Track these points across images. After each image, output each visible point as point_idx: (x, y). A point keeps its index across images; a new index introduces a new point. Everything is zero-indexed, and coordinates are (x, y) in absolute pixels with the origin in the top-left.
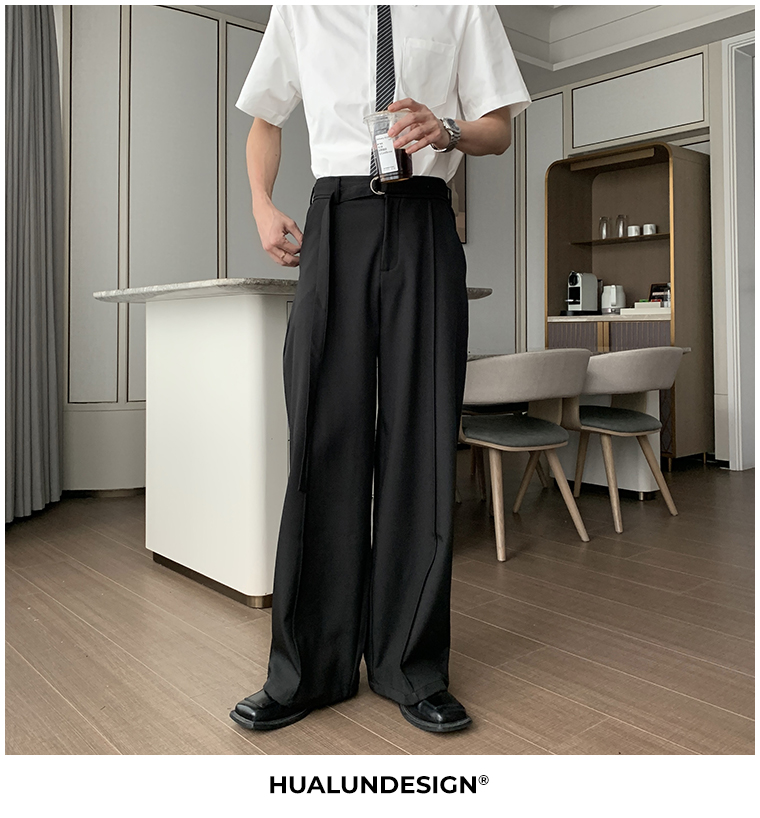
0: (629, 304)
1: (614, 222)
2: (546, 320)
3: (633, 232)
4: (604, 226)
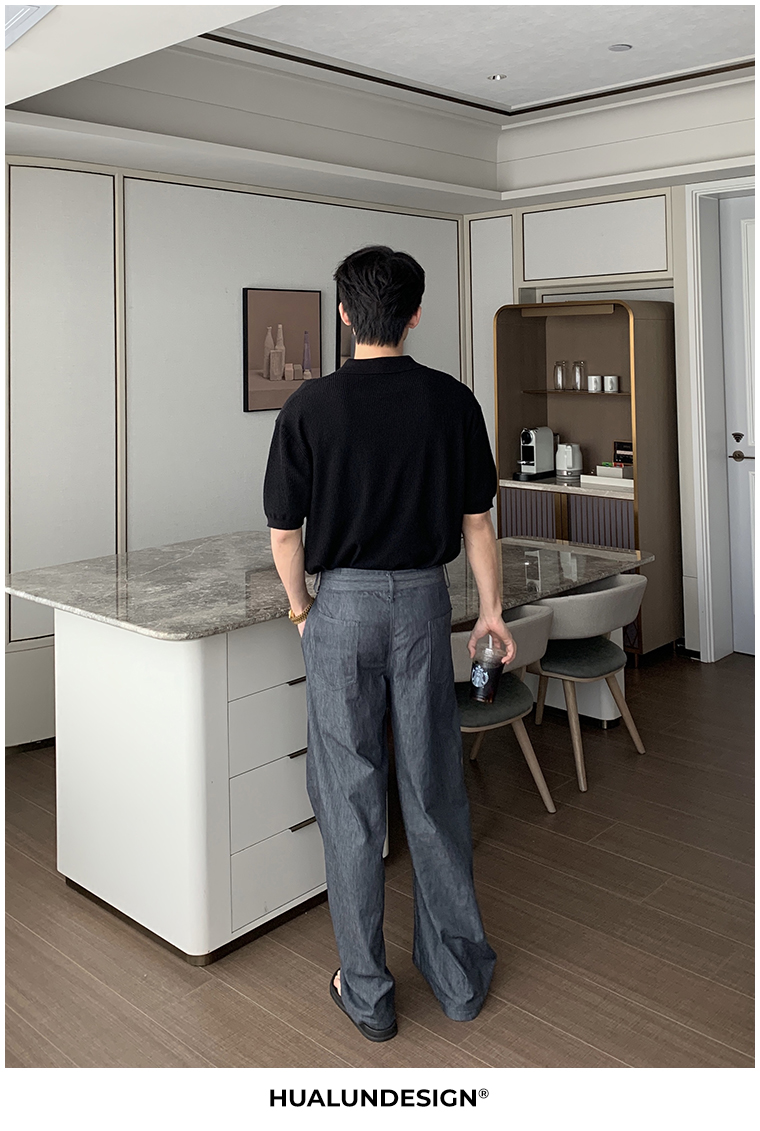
1: (571, 367)
3: (593, 384)
4: (559, 372)
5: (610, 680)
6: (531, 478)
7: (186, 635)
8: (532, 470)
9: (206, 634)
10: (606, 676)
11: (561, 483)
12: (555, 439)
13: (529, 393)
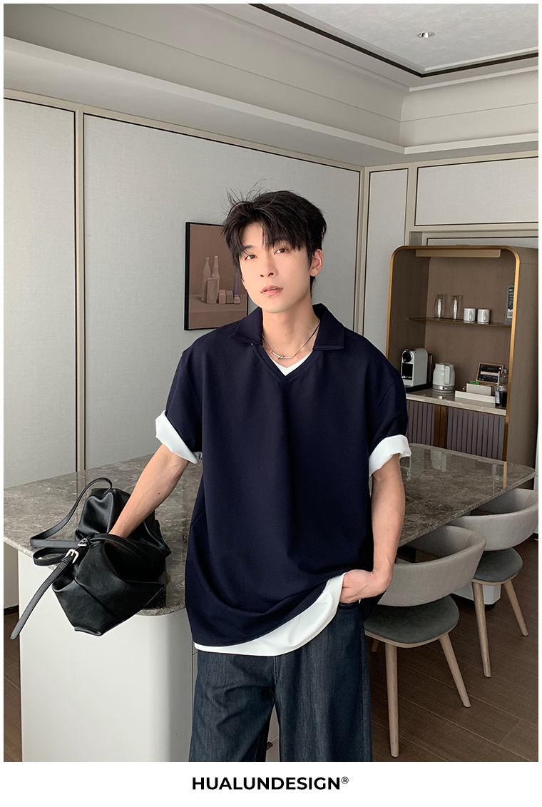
0: (462, 387)
1: (449, 299)
3: (468, 315)
4: (440, 303)
8: (411, 383)
12: (429, 359)
13: (413, 320)
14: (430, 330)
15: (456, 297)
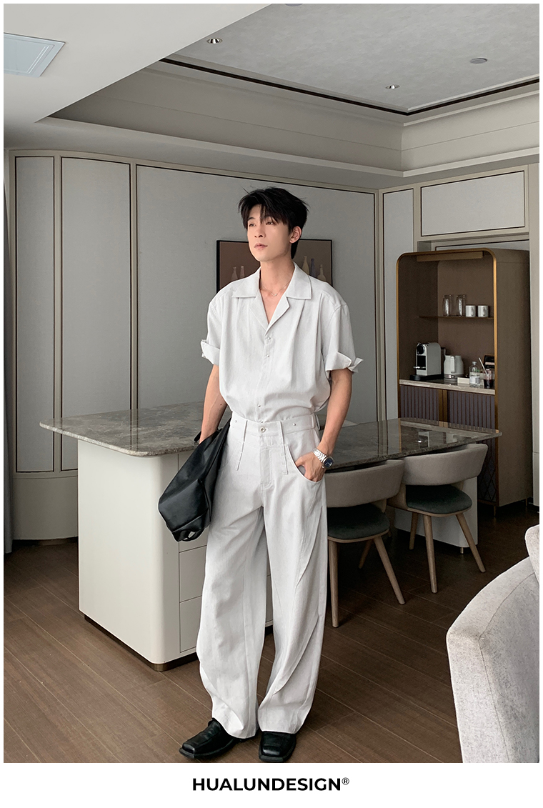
0: (466, 374)
1: (455, 299)
2: (398, 382)
3: (470, 312)
4: (447, 302)
5: (459, 517)
6: (423, 379)
7: (146, 453)
8: (424, 373)
9: (160, 453)
10: (456, 513)
11: (448, 383)
12: (442, 352)
13: (423, 317)
14: (442, 327)
15: (460, 296)
